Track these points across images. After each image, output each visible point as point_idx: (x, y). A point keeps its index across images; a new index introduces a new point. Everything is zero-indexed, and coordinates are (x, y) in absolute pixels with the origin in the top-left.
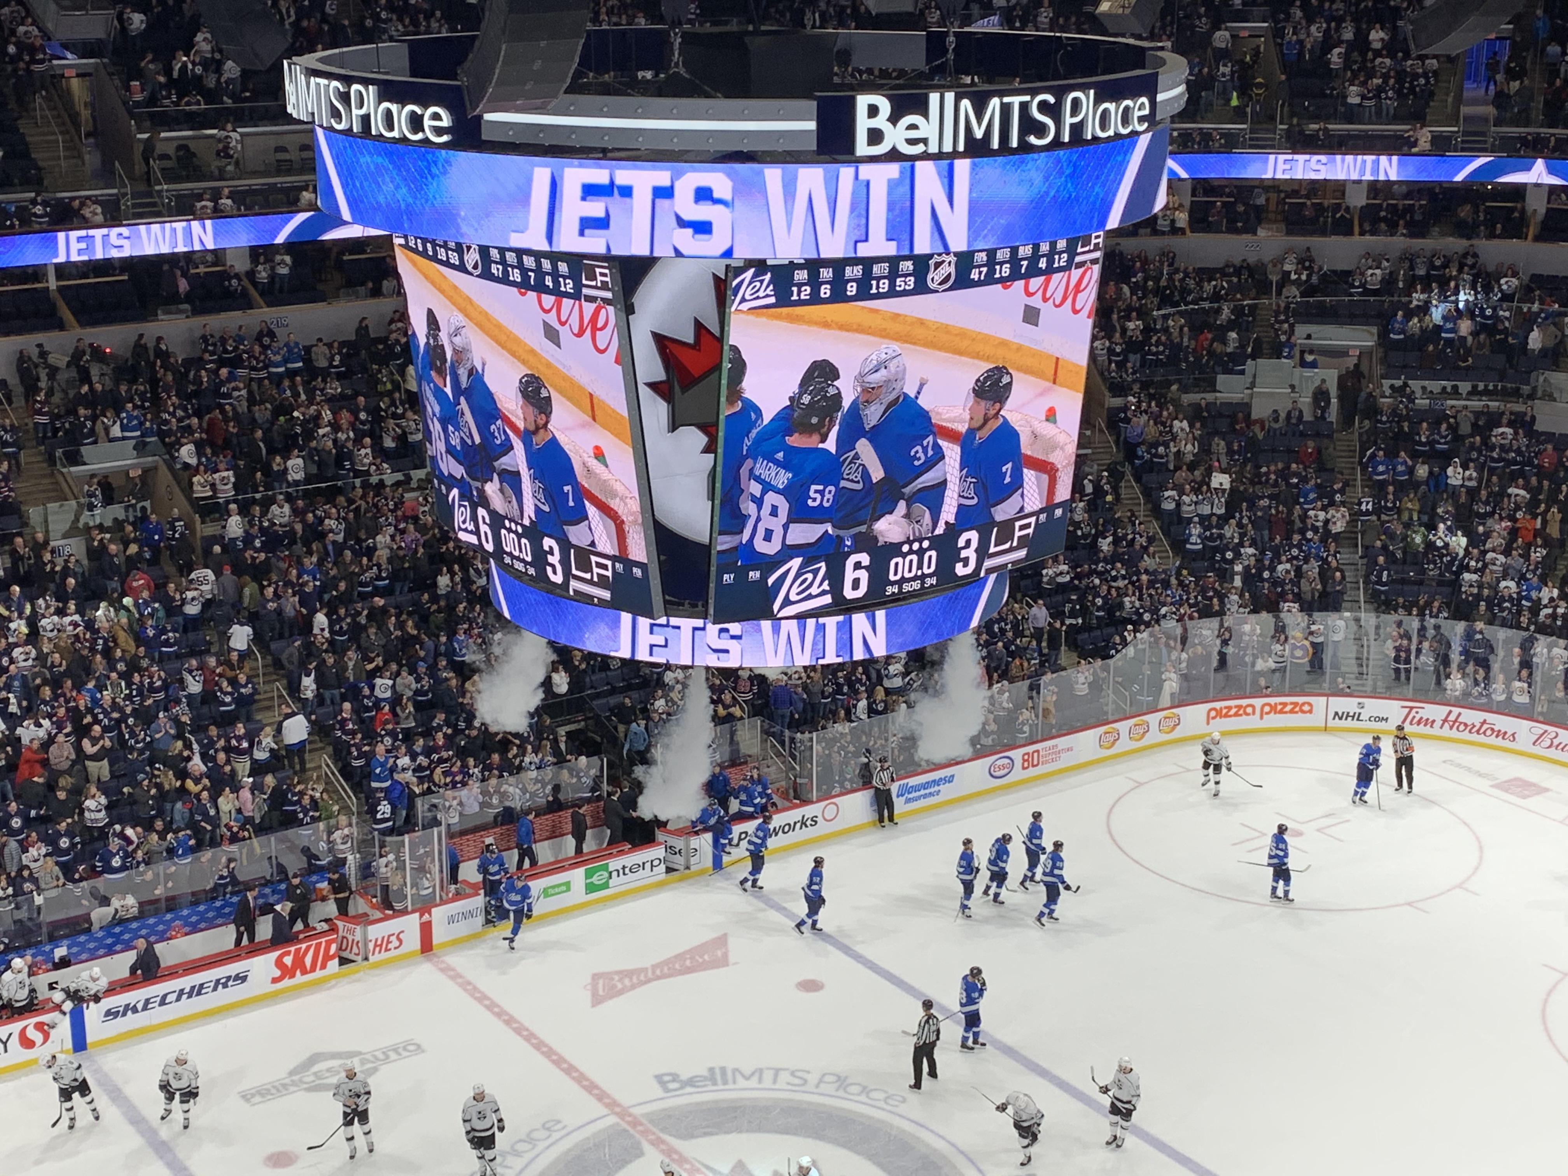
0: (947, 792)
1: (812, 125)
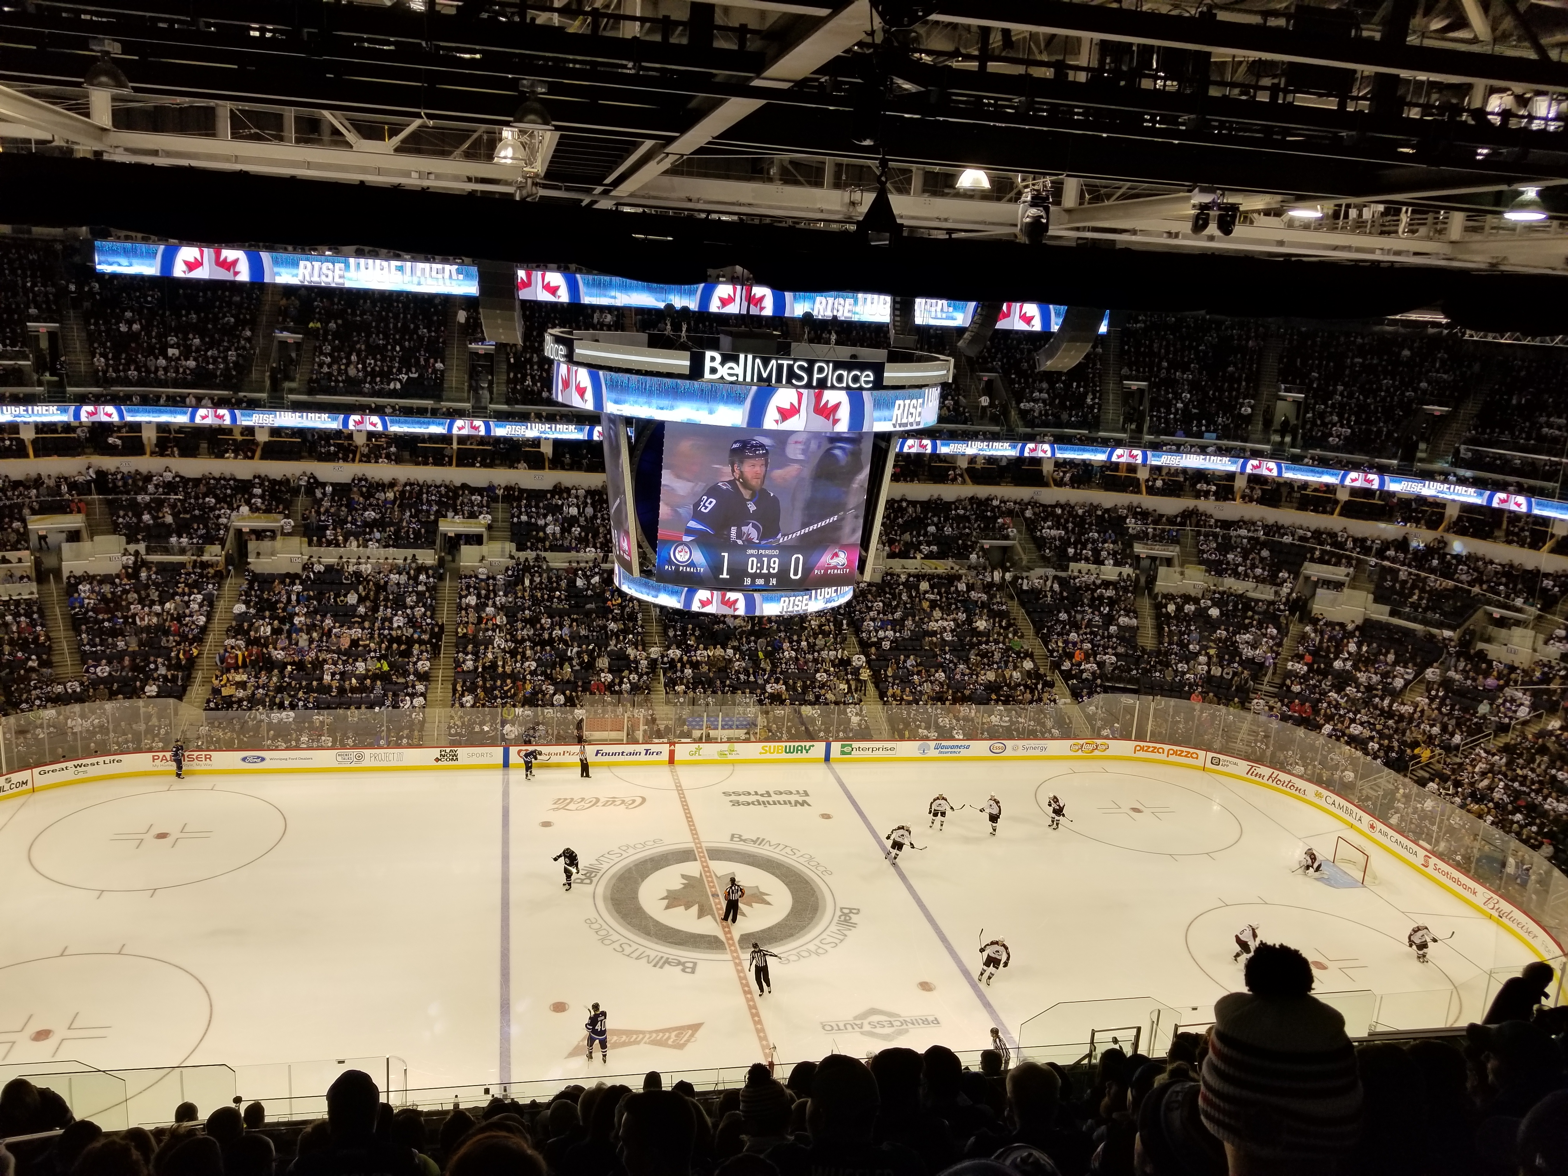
0: (964, 753)
1: (688, 363)
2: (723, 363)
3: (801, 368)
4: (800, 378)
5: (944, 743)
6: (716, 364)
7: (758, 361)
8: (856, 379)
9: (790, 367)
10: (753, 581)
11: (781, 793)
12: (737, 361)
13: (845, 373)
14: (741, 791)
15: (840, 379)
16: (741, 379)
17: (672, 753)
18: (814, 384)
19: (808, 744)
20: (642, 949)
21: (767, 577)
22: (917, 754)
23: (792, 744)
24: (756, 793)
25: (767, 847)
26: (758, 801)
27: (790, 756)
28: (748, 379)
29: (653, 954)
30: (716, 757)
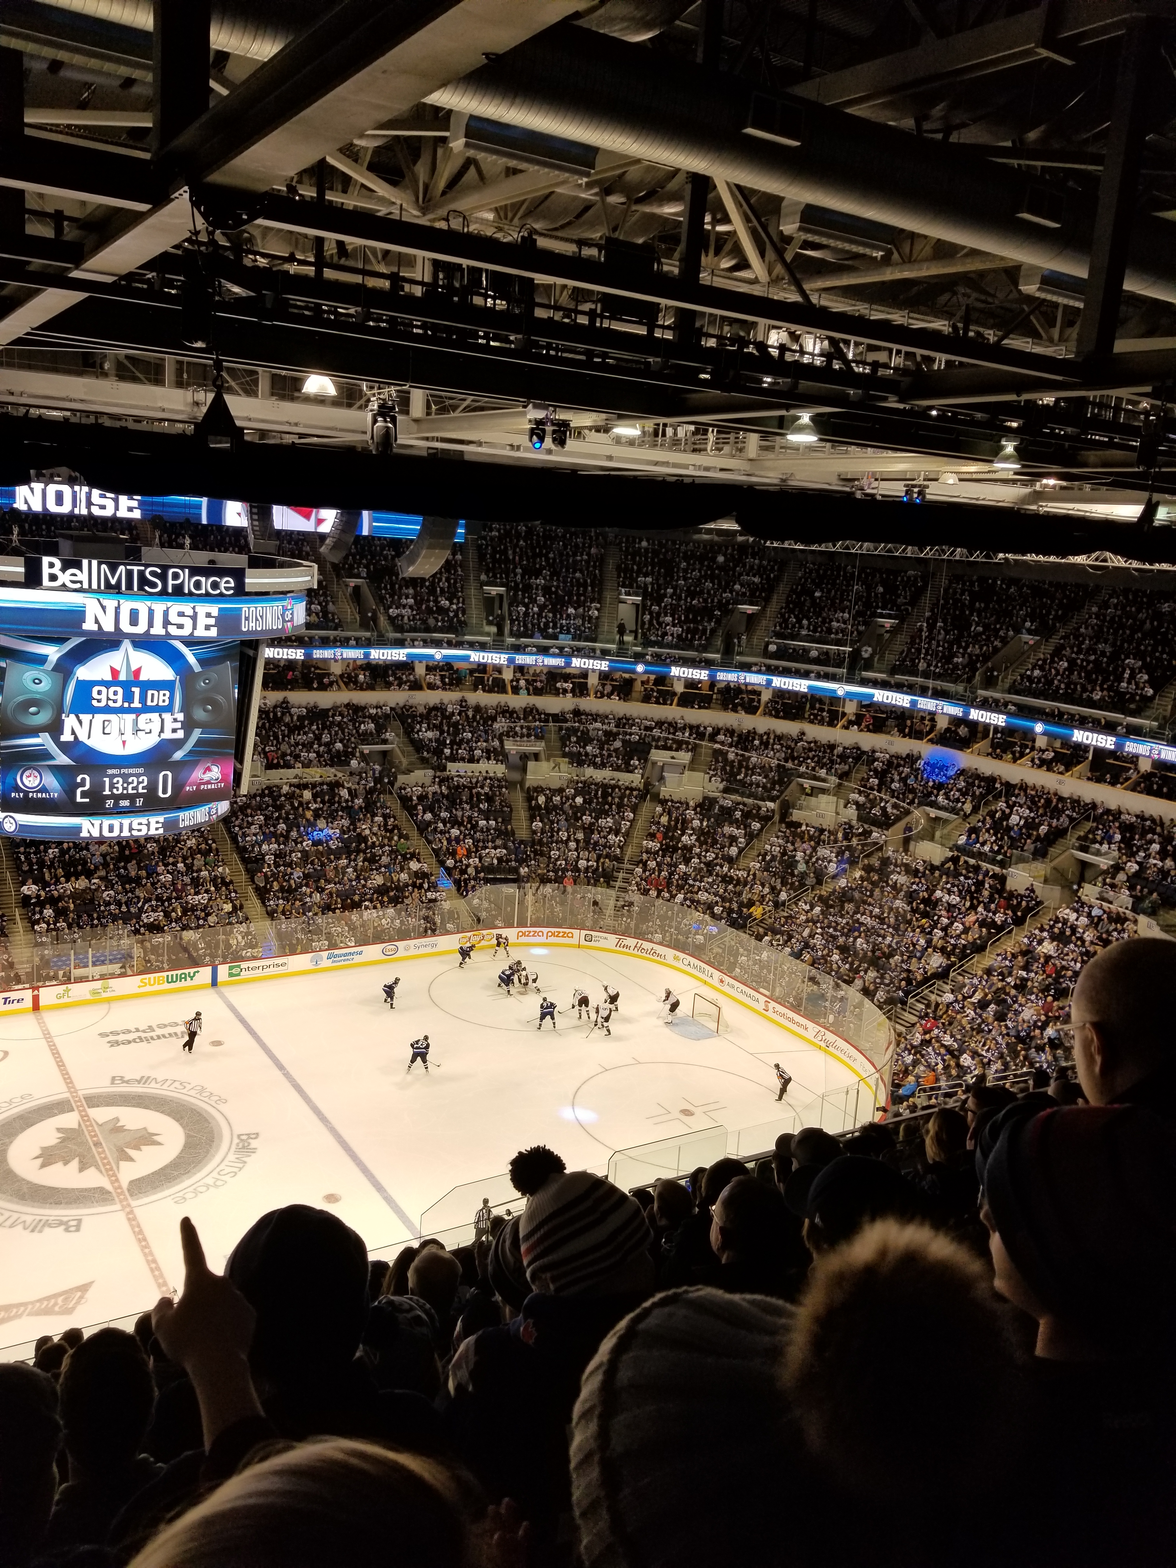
0: (357, 959)
1: (22, 570)
2: (64, 569)
3: (153, 574)
4: (154, 585)
5: (336, 952)
6: (56, 570)
7: (104, 567)
8: (215, 586)
9: (141, 574)
10: (116, 804)
11: (165, 1026)
12: (79, 567)
13: (203, 579)
14: (119, 1029)
15: (198, 585)
16: (86, 586)
17: (36, 999)
18: (170, 590)
19: (192, 971)
20: (16, 1215)
21: (132, 798)
22: (310, 966)
23: (174, 973)
24: (137, 1030)
25: (153, 1085)
26: (140, 1038)
27: (172, 985)
28: (95, 586)
29: (29, 1219)
30: (89, 997)
